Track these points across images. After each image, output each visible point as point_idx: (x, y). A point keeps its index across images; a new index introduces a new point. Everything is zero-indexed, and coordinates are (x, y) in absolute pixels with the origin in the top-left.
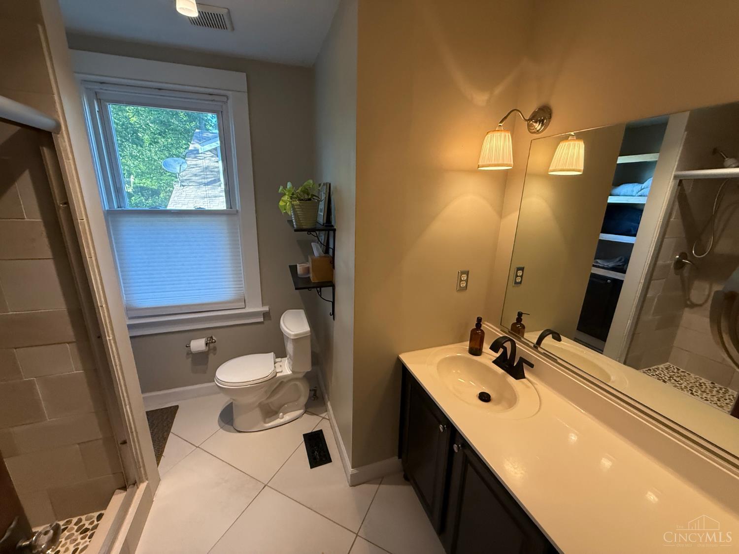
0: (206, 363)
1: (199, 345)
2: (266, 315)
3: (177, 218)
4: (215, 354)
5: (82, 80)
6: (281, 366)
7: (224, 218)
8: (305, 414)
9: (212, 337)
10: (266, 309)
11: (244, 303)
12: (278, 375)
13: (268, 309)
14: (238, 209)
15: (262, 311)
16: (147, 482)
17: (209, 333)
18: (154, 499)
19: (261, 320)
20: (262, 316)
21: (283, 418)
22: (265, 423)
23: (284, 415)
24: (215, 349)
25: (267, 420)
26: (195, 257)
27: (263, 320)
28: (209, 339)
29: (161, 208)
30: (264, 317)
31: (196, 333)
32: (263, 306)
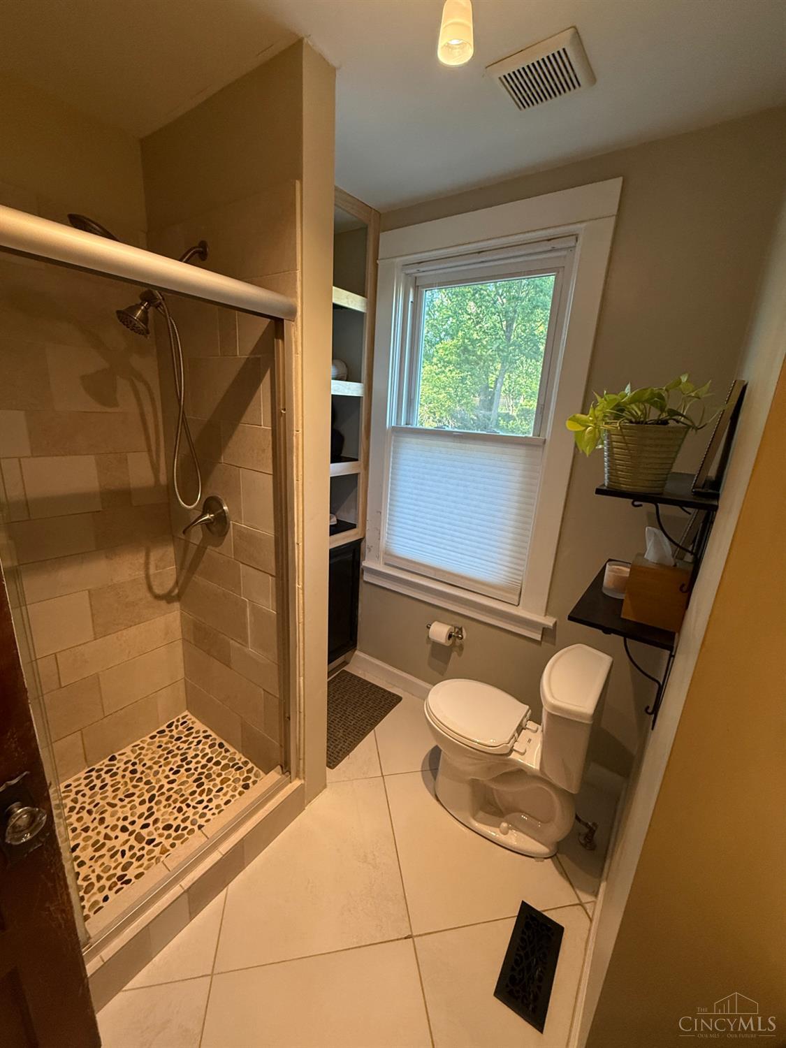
0: (447, 662)
1: (439, 631)
2: (545, 631)
3: (459, 444)
4: (460, 655)
5: (403, 265)
6: (530, 740)
7: (521, 451)
8: (550, 860)
9: (461, 629)
10: (549, 622)
11: (517, 598)
12: (514, 756)
13: (551, 625)
14: (547, 438)
15: (543, 624)
16: (303, 782)
17: (461, 622)
18: (306, 808)
19: (538, 637)
20: (541, 632)
21: (505, 833)
22: (474, 817)
23: (509, 828)
24: (461, 647)
25: (481, 814)
26: (468, 505)
27: (539, 639)
28: (457, 630)
29: (447, 429)
30: (542, 635)
31: (443, 614)
32: (545, 615)
